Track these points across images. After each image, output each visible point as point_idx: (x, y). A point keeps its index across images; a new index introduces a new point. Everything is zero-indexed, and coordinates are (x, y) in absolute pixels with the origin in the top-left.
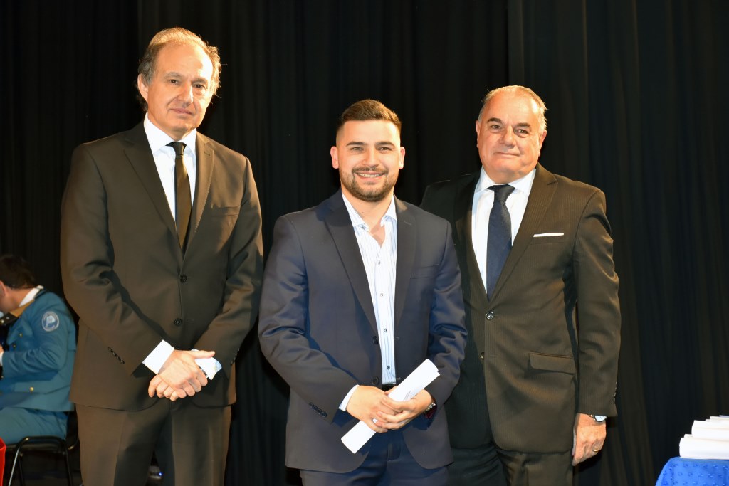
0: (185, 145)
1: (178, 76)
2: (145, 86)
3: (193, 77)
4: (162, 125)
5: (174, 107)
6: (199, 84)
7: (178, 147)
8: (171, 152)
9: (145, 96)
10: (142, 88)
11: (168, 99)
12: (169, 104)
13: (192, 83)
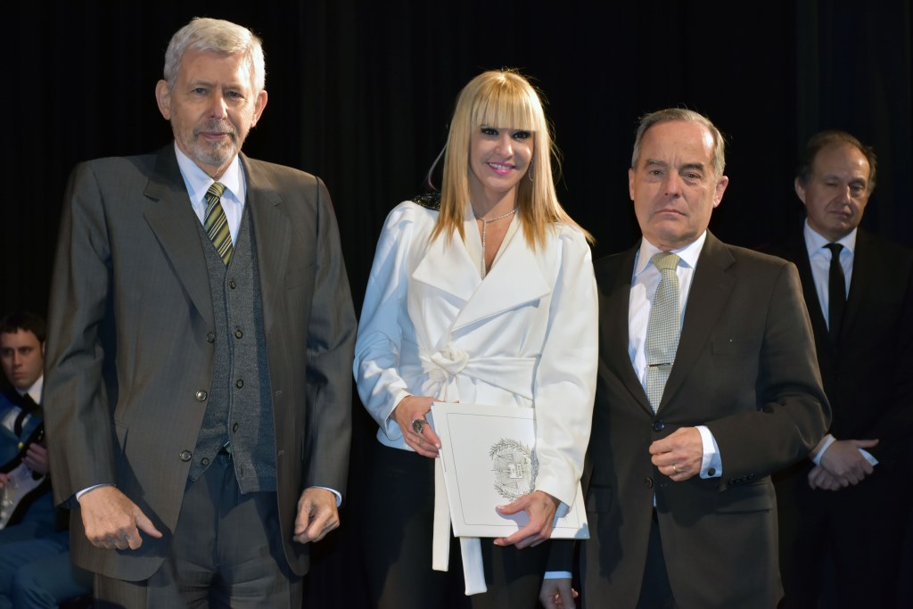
0: (841, 247)
1: (835, 178)
2: (803, 188)
3: (850, 179)
4: (821, 229)
5: (833, 209)
6: (856, 185)
7: (836, 249)
8: (828, 253)
9: (803, 199)
10: (801, 192)
11: (826, 202)
12: (827, 206)
13: (850, 185)
